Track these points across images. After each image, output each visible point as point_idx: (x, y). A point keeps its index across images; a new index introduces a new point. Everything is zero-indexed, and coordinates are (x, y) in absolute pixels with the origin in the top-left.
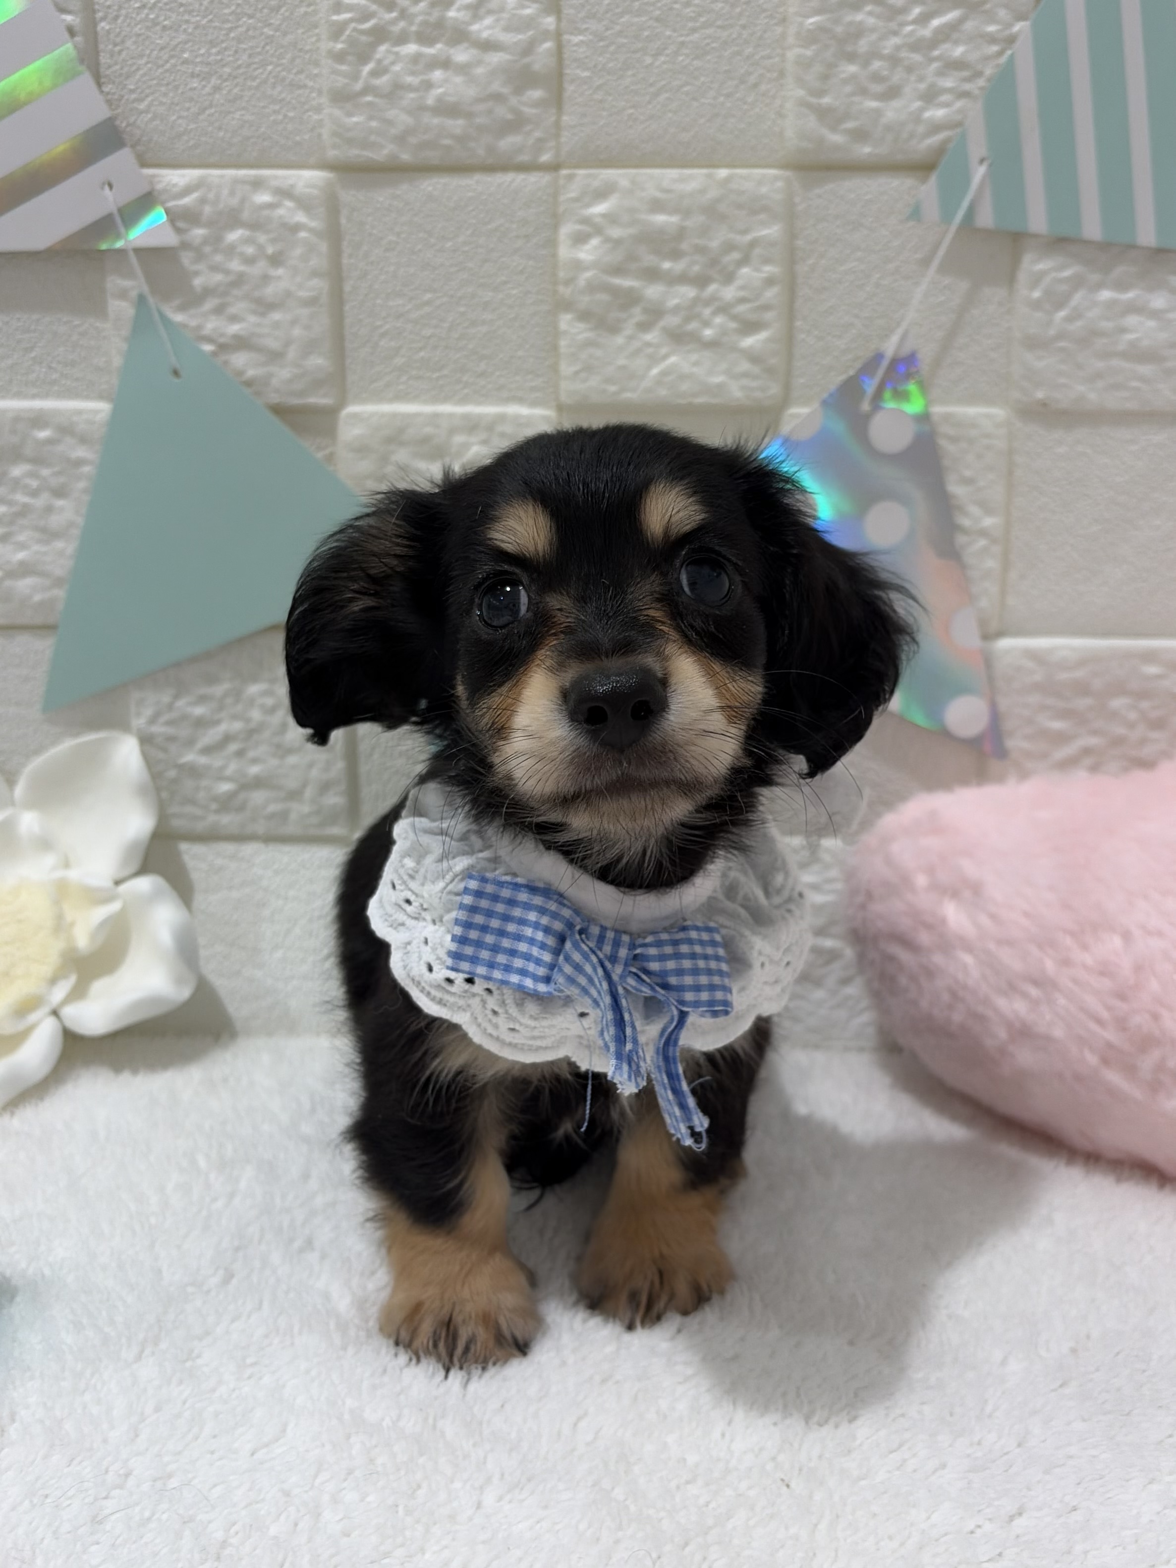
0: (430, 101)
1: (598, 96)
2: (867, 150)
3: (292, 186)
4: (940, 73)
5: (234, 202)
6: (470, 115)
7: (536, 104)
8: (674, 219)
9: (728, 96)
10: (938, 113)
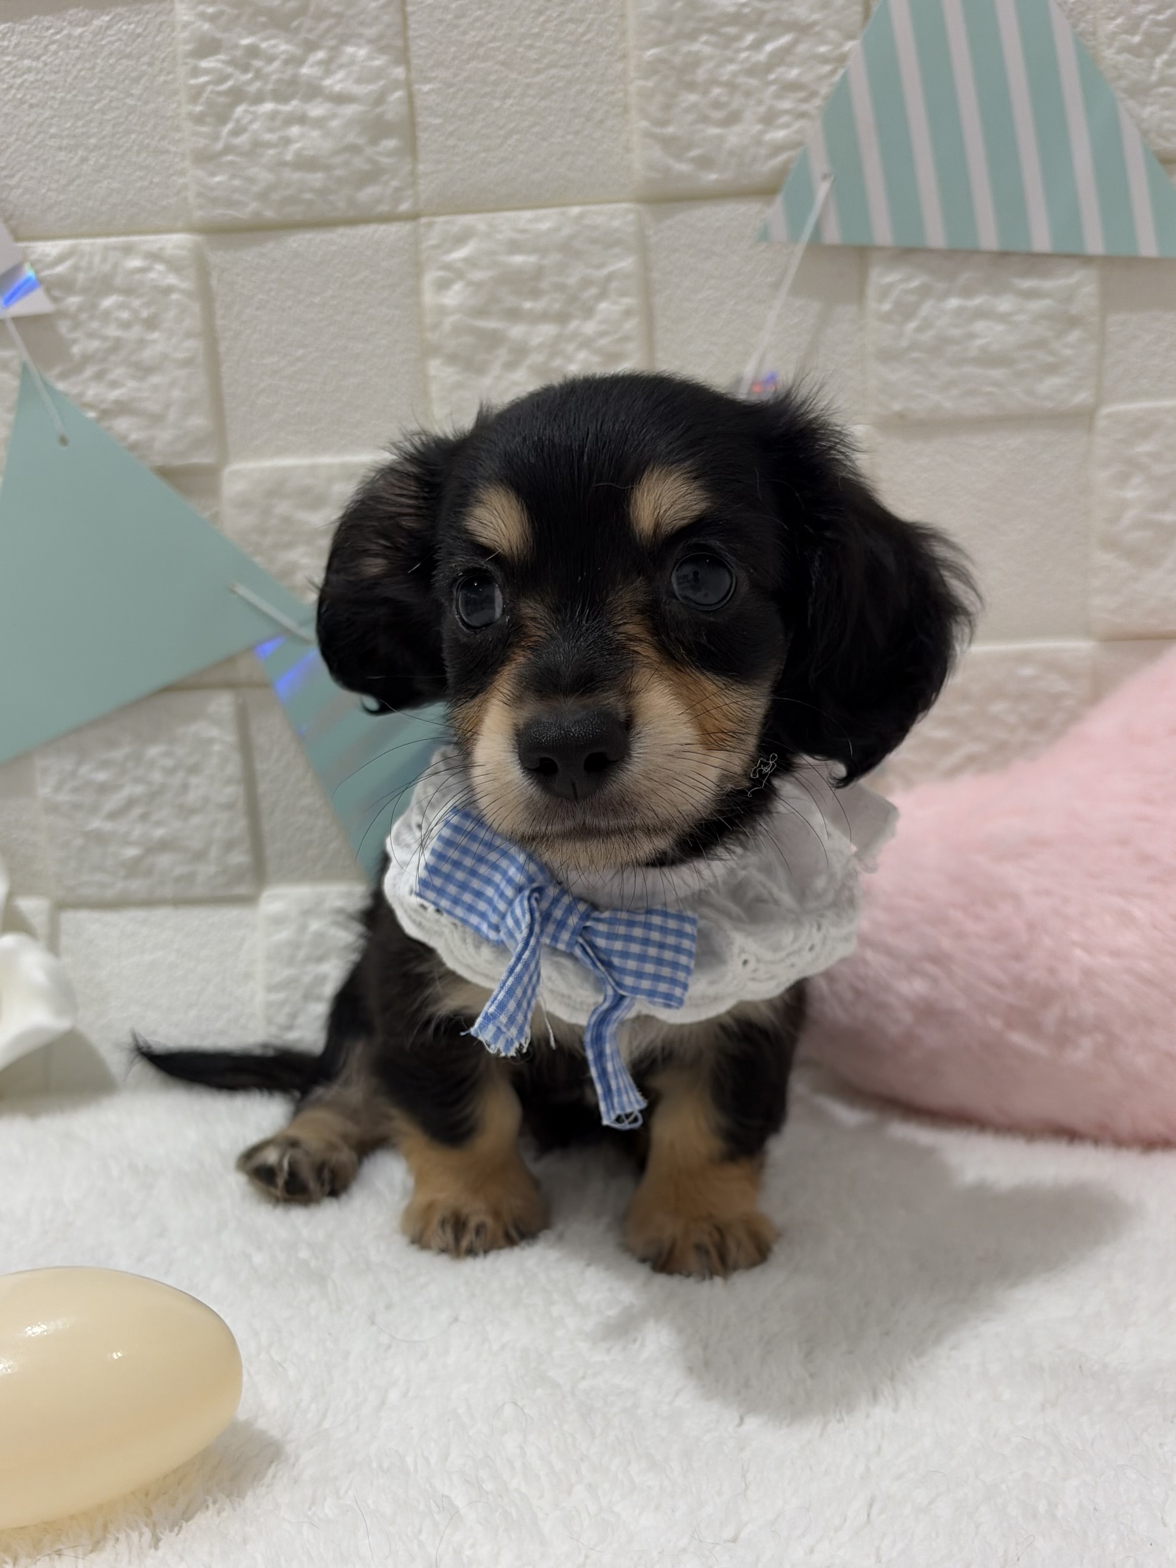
0: (289, 157)
1: (451, 142)
2: (713, 176)
3: (162, 249)
4: (778, 96)
5: (107, 267)
6: (328, 168)
7: (390, 154)
8: (532, 259)
9: (577, 133)
10: (779, 135)
